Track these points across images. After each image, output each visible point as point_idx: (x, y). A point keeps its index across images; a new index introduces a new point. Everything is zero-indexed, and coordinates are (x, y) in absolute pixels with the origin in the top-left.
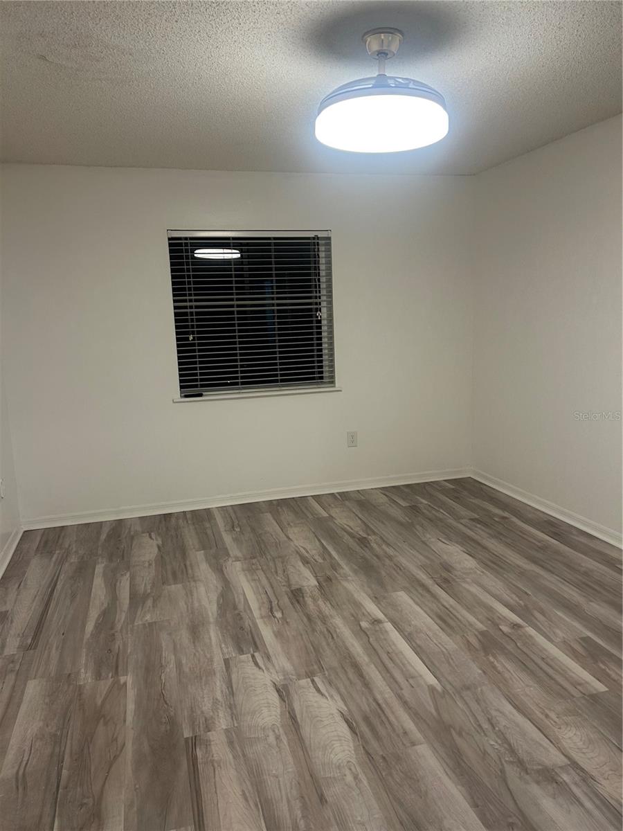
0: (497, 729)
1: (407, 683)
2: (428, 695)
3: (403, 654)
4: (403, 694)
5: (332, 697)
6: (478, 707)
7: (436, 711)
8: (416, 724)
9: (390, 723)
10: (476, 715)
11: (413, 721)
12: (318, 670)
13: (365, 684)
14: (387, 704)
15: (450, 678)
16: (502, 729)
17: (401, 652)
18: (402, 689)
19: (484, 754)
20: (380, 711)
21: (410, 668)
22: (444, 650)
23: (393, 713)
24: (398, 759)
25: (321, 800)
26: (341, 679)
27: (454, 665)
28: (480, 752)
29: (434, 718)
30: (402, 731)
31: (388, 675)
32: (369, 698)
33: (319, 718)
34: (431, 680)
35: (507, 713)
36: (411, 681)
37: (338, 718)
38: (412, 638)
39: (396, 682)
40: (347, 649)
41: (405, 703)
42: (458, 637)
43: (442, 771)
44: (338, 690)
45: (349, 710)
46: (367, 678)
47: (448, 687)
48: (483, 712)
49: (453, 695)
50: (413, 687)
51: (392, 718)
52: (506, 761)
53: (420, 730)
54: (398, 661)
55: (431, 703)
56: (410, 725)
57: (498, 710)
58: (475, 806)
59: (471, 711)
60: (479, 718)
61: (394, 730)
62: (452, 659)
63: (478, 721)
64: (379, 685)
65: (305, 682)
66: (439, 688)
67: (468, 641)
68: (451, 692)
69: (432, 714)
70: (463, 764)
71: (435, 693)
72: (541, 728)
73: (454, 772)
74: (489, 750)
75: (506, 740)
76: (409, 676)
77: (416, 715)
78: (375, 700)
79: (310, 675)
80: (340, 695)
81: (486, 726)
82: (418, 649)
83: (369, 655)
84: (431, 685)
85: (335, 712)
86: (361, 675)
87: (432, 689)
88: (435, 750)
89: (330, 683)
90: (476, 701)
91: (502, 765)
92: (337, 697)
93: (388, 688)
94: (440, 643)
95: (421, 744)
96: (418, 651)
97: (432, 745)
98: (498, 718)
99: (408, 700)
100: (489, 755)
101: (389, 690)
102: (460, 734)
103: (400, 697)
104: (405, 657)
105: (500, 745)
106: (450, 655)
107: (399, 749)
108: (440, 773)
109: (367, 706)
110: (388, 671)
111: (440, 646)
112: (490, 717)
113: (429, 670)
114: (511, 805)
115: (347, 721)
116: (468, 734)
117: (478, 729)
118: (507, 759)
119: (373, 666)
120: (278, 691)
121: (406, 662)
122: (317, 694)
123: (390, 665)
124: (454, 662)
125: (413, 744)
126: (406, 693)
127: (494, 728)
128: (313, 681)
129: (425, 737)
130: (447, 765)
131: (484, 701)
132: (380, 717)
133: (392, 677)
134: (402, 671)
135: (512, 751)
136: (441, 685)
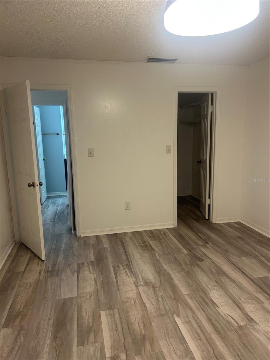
0: (156, 298)
1: (190, 320)
2: (181, 312)
3: (192, 338)
4: (192, 313)
5: (225, 315)
6: (160, 306)
7: (178, 306)
8: (187, 300)
9: (197, 302)
10: (162, 303)
11: (188, 302)
12: (238, 330)
13: (210, 320)
14: (198, 309)
15: (169, 321)
16: (154, 297)
17: (193, 339)
18: (192, 316)
19: (164, 290)
20: (202, 307)
21: (188, 328)
22: (168, 340)
23: (196, 306)
24: (194, 290)
25: (217, 282)
26: (223, 324)
27: (165, 329)
28: (166, 291)
29: (179, 303)
30: (192, 299)
31: (199, 325)
32: (207, 313)
33: (227, 305)
34: (178, 320)
35: (150, 304)
36: (188, 320)
37: (219, 305)
38: (186, 351)
39: (195, 320)
40: (226, 345)
41: (191, 309)
42: (156, 351)
43: (179, 287)
44: (223, 318)
45: (215, 308)
46: (210, 323)
47: (171, 316)
48: (159, 304)
49: (170, 312)
50: (187, 317)
51: (196, 303)
52: (158, 288)
53: (185, 299)
54: (195, 333)
55: (180, 309)
56: (189, 301)
57: (153, 304)
58: (172, 279)
59: (164, 305)
60: (162, 302)
61: (195, 299)
62: (165, 332)
63: (163, 301)
64: (204, 319)
65: (242, 323)
66: (175, 316)
67: (151, 346)
68: (170, 313)
69: (180, 304)
70: (172, 288)
71: (177, 313)
72: (140, 297)
73: (176, 286)
74: (162, 291)
75: (155, 294)
76: (188, 323)
77: (187, 304)
78: (204, 312)
79: (240, 327)
80: (222, 316)
81: (160, 299)
82: (183, 341)
83: (211, 338)
84: (178, 317)
85: (221, 308)
86: (213, 325)
87: (178, 316)
88: (181, 292)
89: (228, 322)
90: (160, 309)
91: (160, 287)
92: (222, 314)
93: (199, 318)
94: (169, 345)
95: (186, 294)
96: (182, 340)
97: (182, 294)
98: (154, 301)
99: (190, 311)
100: (163, 290)
101: (198, 316)
102: (171, 296)
103: (193, 312)
104: (191, 336)
105: (158, 292)
106: (165, 336)
107: (194, 293)
108: (180, 286)
109: (208, 309)
110: (200, 327)
111: (169, 343)
112: (158, 302)
113: (178, 327)
114: (162, 278)
115: (215, 303)
116: (168, 296)
117: (163, 298)
118: (158, 289)
119: (208, 331)
120: (252, 319)
121: (190, 332)
122: (232, 316)
123: (199, 331)
124: (164, 330)
125: (188, 294)
126: (190, 314)
127: (157, 298)
128: (238, 324)
129: (183, 296)
130: (178, 288)
131: (157, 309)
132: (202, 304)
133: (197, 323)
134: (192, 327)
135: (154, 291)
136: (174, 317)
